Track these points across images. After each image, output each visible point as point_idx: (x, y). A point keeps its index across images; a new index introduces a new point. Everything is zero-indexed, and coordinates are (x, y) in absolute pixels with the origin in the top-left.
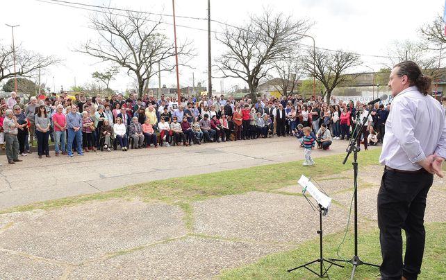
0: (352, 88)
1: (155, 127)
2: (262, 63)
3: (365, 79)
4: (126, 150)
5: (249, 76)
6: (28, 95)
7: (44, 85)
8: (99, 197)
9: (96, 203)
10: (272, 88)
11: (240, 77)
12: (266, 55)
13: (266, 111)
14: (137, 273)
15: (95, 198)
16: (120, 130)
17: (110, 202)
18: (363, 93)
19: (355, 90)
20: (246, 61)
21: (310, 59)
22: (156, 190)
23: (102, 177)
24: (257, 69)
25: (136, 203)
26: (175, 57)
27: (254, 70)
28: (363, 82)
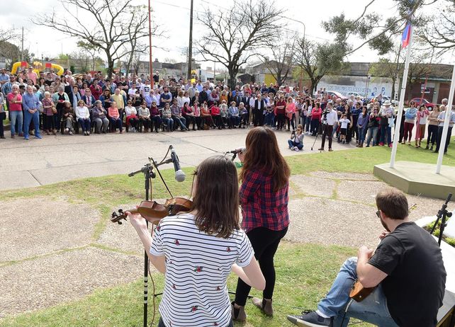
0: (346, 77)
1: (121, 112)
2: (243, 48)
3: (360, 69)
4: (88, 135)
5: (229, 62)
6: (10, 61)
7: (27, 51)
8: (27, 193)
9: (19, 200)
10: (267, 70)
11: (220, 61)
12: (248, 41)
13: (244, 100)
14: (14, 287)
15: (21, 195)
16: (83, 113)
17: (33, 200)
18: (357, 83)
19: (349, 79)
20: (228, 45)
21: (297, 46)
22: (87, 188)
23: (49, 166)
24: (238, 55)
25: (60, 202)
26: (148, 37)
27: (235, 56)
28: (359, 72)
